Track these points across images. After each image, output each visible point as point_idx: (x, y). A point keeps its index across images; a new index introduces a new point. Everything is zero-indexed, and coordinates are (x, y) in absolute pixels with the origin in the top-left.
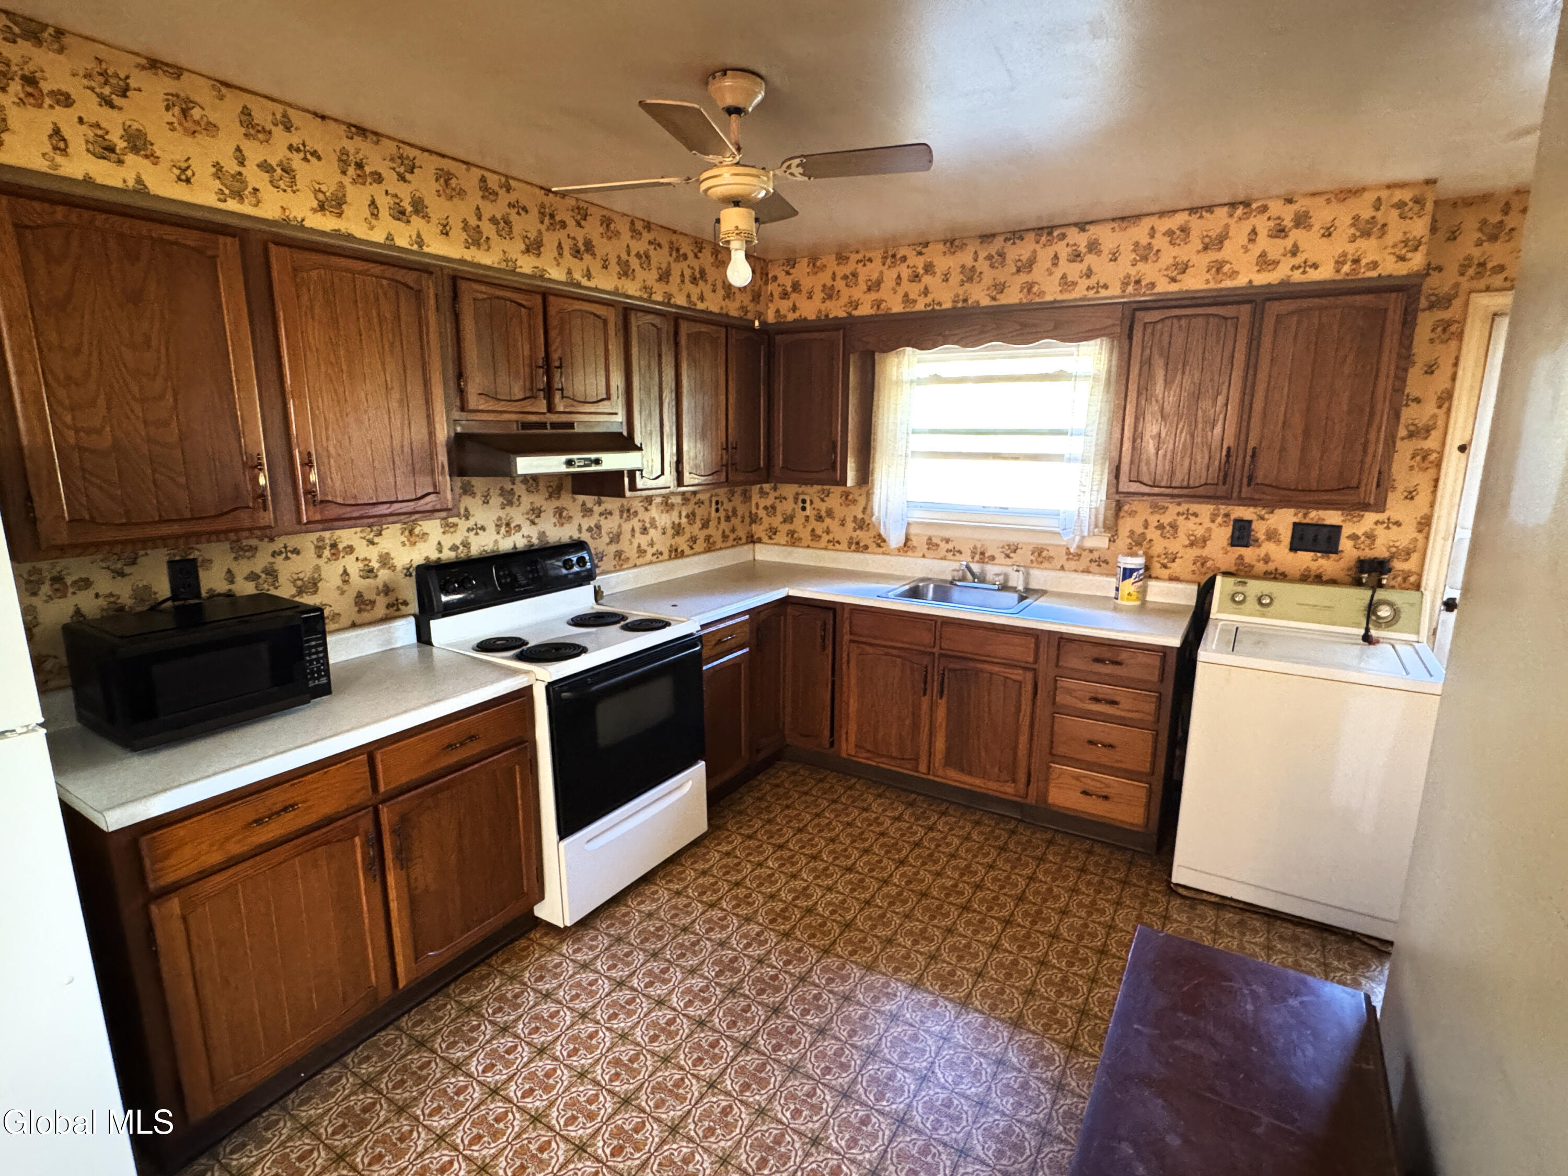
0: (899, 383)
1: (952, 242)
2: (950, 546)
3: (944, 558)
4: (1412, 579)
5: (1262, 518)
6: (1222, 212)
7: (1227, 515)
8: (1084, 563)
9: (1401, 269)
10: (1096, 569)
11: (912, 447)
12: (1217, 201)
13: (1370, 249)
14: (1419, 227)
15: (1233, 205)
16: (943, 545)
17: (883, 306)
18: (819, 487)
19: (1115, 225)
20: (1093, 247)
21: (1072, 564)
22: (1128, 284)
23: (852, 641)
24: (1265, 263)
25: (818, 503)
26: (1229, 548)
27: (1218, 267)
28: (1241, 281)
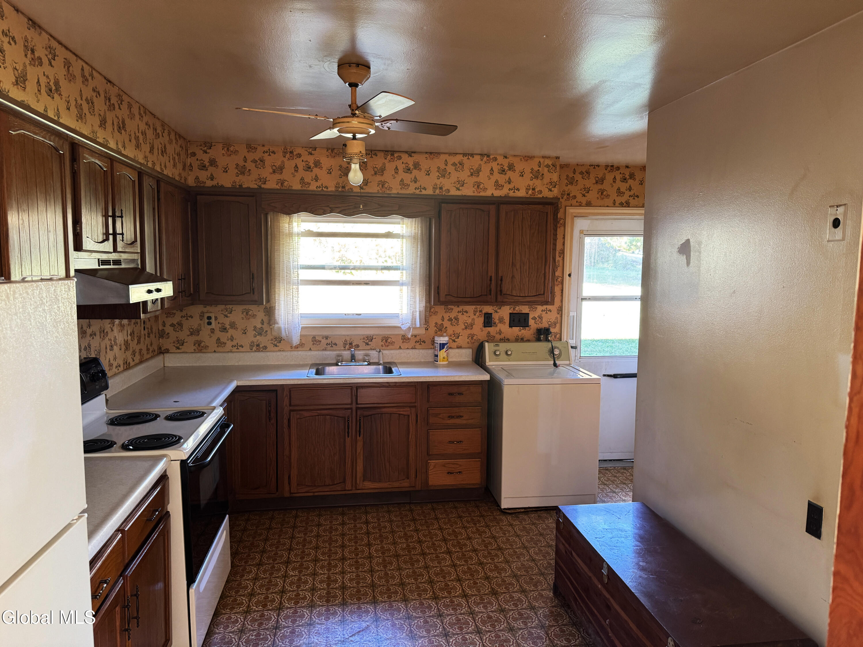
0: (290, 235)
1: (333, 150)
2: (329, 341)
3: (325, 350)
4: (558, 336)
5: (497, 312)
6: (477, 157)
7: (481, 311)
8: (412, 343)
9: (550, 195)
10: (420, 346)
11: (301, 278)
12: (476, 152)
13: (538, 184)
14: (555, 177)
15: (482, 155)
16: (324, 341)
17: (286, 184)
18: (223, 307)
19: (427, 156)
20: (417, 166)
21: (406, 345)
22: (436, 188)
23: (291, 411)
24: (498, 185)
25: (221, 319)
26: (484, 329)
27: (478, 185)
28: (488, 193)
